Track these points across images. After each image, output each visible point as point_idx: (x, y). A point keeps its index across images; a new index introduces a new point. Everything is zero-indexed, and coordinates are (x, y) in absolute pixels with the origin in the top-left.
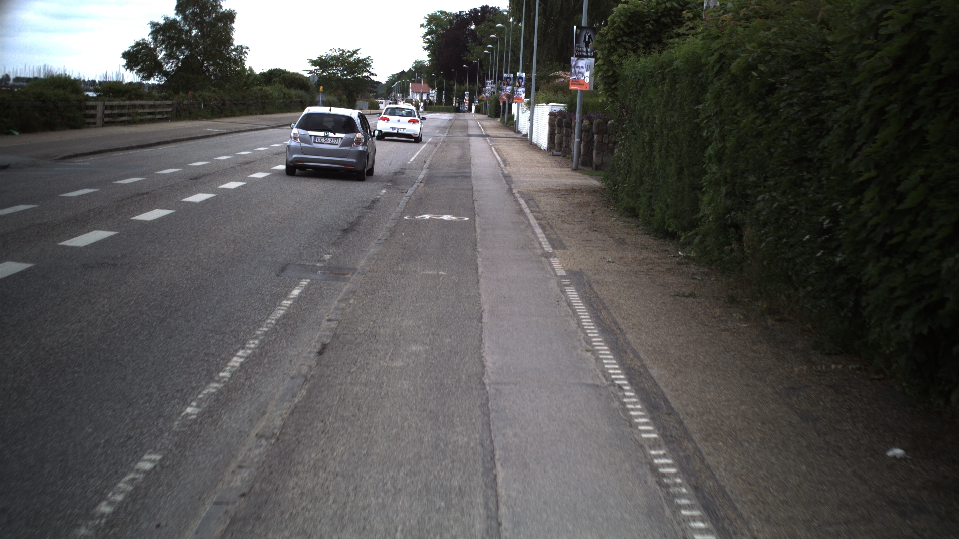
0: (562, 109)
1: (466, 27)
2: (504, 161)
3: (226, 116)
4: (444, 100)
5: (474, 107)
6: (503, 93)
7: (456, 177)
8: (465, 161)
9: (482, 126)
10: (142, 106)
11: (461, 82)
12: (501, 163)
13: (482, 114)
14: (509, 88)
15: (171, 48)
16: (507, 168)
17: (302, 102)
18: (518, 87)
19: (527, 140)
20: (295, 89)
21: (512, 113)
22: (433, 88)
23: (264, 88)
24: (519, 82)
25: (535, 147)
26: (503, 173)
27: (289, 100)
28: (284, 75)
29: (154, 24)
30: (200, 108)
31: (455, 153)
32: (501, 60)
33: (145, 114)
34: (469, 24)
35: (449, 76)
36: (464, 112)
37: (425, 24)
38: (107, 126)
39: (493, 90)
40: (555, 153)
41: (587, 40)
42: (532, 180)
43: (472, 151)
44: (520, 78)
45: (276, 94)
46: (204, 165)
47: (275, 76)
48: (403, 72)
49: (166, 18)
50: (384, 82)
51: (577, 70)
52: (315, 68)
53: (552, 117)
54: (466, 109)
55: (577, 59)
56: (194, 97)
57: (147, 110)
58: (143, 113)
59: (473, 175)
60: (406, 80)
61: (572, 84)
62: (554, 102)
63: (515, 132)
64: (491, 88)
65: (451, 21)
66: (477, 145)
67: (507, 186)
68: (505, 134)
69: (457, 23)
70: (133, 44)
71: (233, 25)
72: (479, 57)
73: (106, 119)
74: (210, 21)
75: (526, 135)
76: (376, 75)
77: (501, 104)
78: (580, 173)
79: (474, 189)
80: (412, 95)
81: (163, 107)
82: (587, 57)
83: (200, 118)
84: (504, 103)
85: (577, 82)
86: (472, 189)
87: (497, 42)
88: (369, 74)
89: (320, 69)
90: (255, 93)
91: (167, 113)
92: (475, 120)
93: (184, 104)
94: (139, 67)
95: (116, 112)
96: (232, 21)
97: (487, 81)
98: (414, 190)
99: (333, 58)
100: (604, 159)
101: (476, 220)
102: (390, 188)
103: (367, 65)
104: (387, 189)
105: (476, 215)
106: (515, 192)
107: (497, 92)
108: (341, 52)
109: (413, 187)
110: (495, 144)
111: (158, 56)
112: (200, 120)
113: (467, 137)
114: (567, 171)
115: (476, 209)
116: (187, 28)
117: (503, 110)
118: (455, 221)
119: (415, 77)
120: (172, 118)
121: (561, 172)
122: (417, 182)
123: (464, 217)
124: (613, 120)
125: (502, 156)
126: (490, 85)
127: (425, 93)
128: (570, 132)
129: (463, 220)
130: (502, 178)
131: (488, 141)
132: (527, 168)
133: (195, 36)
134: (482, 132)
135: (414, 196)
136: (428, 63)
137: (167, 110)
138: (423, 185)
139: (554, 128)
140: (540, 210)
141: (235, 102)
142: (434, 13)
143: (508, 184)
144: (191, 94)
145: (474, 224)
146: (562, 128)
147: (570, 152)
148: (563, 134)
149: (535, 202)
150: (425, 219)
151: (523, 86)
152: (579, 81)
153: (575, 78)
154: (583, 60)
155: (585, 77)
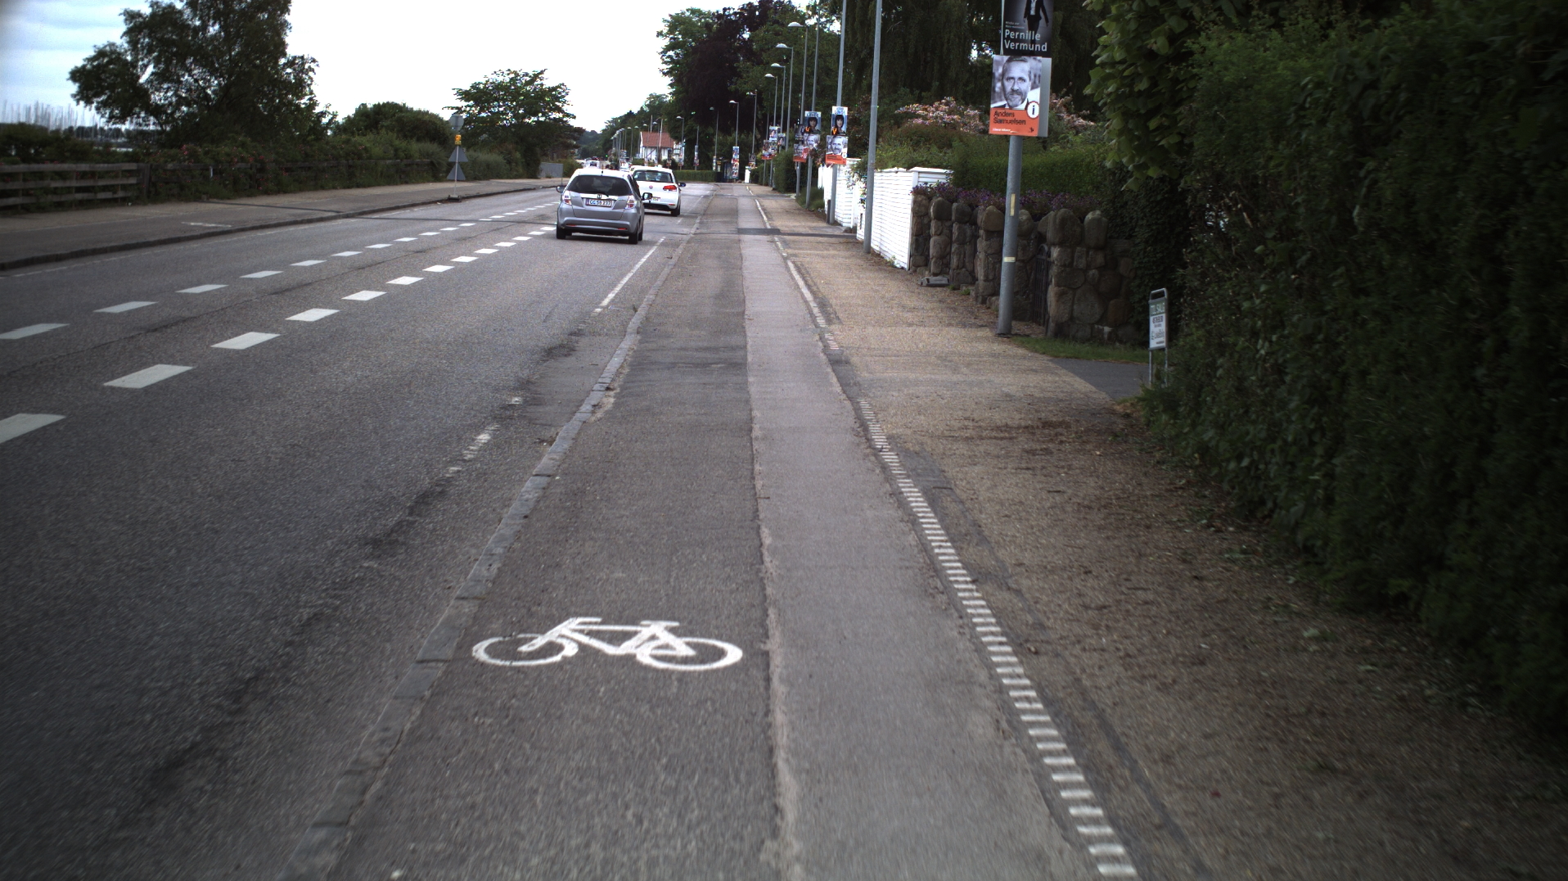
0: (943, 180)
1: (734, 37)
2: (823, 305)
3: (267, 193)
4: (696, 161)
5: (747, 174)
8: (731, 299)
9: (764, 210)
10: (62, 175)
11: (726, 130)
12: (816, 311)
13: (761, 185)
14: (813, 139)
15: (168, 63)
16: (836, 328)
17: (432, 163)
18: (835, 136)
19: (857, 243)
20: (419, 140)
21: (819, 186)
22: (678, 140)
23: (353, 139)
24: (836, 126)
25: (878, 261)
26: (826, 348)
27: (405, 162)
28: (400, 114)
29: (131, 16)
30: (206, 178)
31: (711, 279)
32: (796, 91)
33: (69, 190)
34: (740, 30)
35: (705, 119)
36: (731, 181)
37: (665, 31)
39: (781, 142)
40: (933, 280)
41: (1032, 13)
42: (912, 376)
43: (745, 272)
44: (840, 117)
45: (377, 151)
47: (386, 118)
48: (630, 113)
49: (155, 5)
50: (599, 131)
51: (1009, 86)
52: (467, 103)
53: (920, 199)
54: (735, 176)
55: (1009, 61)
56: (193, 155)
57: (74, 183)
58: (62, 188)
59: (750, 358)
60: (633, 127)
61: (997, 121)
62: (924, 166)
63: (828, 222)
64: (779, 138)
65: (708, 26)
66: (758, 254)
68: (810, 228)
69: (719, 30)
70: (92, 53)
72: (757, 87)
74: (242, 10)
75: (854, 231)
76: (574, 117)
77: (798, 168)
80: (643, 152)
81: (116, 177)
82: (1033, 54)
83: (204, 197)
84: (804, 166)
85: (1007, 116)
87: (787, 61)
88: (561, 115)
89: (477, 105)
90: (334, 147)
91: (124, 187)
92: (751, 197)
93: (165, 171)
94: (103, 98)
97: (771, 128)
98: (573, 434)
99: (499, 87)
100: (1075, 307)
101: (772, 667)
102: (511, 418)
103: (557, 99)
104: (496, 426)
105: (772, 612)
106: (880, 441)
107: (789, 146)
108: (513, 75)
109: (578, 415)
110: (795, 255)
111: (139, 77)
112: (203, 202)
113: (736, 237)
114: (987, 338)
115: (767, 558)
116: (198, 23)
117: (801, 179)
118: (684, 673)
119: (648, 123)
120: (138, 198)
121: (974, 344)
122: (597, 387)
123: (719, 638)
124: (1098, 212)
125: (815, 289)
126: (776, 135)
127: (665, 148)
128: (969, 233)
129: (717, 671)
130: (829, 370)
131: (779, 244)
132: (883, 331)
133: (214, 37)
134: (764, 223)
135: (565, 474)
136: (669, 98)
137: (125, 182)
138: (612, 400)
139: (926, 221)
140: (997, 560)
141: (289, 165)
142: (680, 12)
143: (850, 399)
144: (187, 149)
145: (766, 714)
146: (948, 224)
147: (970, 279)
148: (951, 237)
149: (962, 502)
150: (557, 658)
151: (845, 134)
152: (1013, 115)
153: (1004, 106)
154: (1024, 61)
155: (1028, 104)
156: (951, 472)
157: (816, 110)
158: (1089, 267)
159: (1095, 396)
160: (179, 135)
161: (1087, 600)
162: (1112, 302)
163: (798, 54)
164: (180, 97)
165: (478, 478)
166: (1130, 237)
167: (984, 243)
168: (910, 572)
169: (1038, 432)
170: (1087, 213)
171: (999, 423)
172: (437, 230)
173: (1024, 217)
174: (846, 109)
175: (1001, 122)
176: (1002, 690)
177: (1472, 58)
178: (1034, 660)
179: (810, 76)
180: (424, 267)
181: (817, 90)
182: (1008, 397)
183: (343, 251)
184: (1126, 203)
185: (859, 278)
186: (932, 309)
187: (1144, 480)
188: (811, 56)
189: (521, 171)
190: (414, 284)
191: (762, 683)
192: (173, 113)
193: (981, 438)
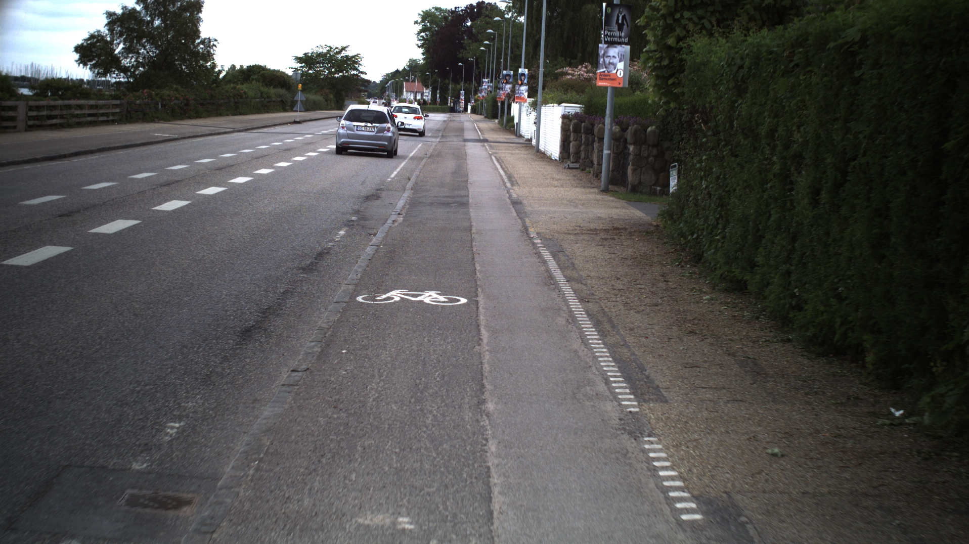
0: (578, 110)
1: (461, 25)
2: (510, 177)
3: (190, 118)
4: (438, 100)
5: (469, 108)
6: (501, 92)
7: (447, 204)
8: (460, 177)
9: (479, 129)
10: (80, 107)
11: (456, 81)
12: (506, 180)
13: (478, 114)
14: (508, 86)
15: (131, 42)
16: (516, 188)
17: (282, 101)
18: (520, 86)
19: (532, 147)
20: (274, 87)
21: (512, 114)
22: (427, 87)
23: (238, 87)
24: (521, 80)
25: (543, 156)
26: (510, 197)
27: (267, 100)
28: (263, 72)
29: (110, 15)
30: (157, 109)
31: (450, 165)
32: (499, 58)
33: (84, 115)
34: (465, 21)
35: (444, 75)
36: (459, 112)
37: (419, 21)
38: (31, 131)
39: (490, 89)
40: (571, 165)
41: (620, 22)
42: (553, 209)
44: (523, 75)
45: (251, 93)
46: (109, 187)
47: (255, 74)
48: (397, 71)
49: (124, 8)
50: (378, 82)
51: (607, 60)
52: (301, 65)
53: (565, 121)
54: (462, 109)
55: (608, 47)
56: (150, 96)
57: (87, 112)
58: (81, 114)
59: (470, 201)
60: (399, 79)
61: (601, 79)
62: (568, 103)
63: (516, 135)
64: (488, 86)
65: (445, 18)
66: (474, 151)
67: (519, 221)
68: (506, 139)
69: (452, 20)
70: (87, 36)
71: (200, 15)
72: (475, 55)
73: (31, 123)
74: (175, 11)
75: (530, 140)
76: (366, 74)
77: (499, 104)
78: (613, 196)
79: (474, 230)
80: (405, 95)
81: (109, 108)
82: (620, 43)
83: (156, 119)
84: (503, 103)
85: (607, 76)
86: (470, 229)
87: (494, 39)
88: (357, 73)
89: (307, 66)
90: (227, 91)
91: (113, 114)
92: (471, 121)
93: (135, 105)
94: (94, 62)
95: (44, 113)
96: (200, 11)
97: (484, 80)
98: (386, 231)
99: (320, 55)
100: (642, 177)
101: (479, 305)
102: (353, 225)
103: (356, 63)
104: (347, 228)
105: (479, 289)
106: (533, 234)
107: (495, 91)
108: (328, 48)
109: (386, 224)
110: (496, 153)
111: (115, 50)
112: (156, 123)
113: (463, 143)
114: (595, 193)
115: (478, 273)
116: (149, 19)
117: (501, 111)
118: (444, 306)
119: (409, 77)
120: (120, 120)
121: (588, 195)
122: (393, 213)
123: (459, 296)
124: (654, 127)
125: (506, 169)
126: (487, 84)
127: (419, 92)
128: (590, 139)
129: (457, 305)
130: (511, 207)
131: (487, 147)
132: (541, 189)
133: (158, 27)
134: (479, 136)
135: (384, 245)
136: (422, 61)
137: (113, 111)
138: (402, 219)
139: (569, 134)
140: (579, 275)
141: (202, 101)
142: (428, 9)
143: (520, 218)
144: (147, 92)
145: (477, 316)
146: (580, 135)
147: (591, 164)
148: (581, 142)
149: (568, 256)
150: (393, 301)
151: (526, 85)
152: (610, 76)
153: (604, 72)
154: (616, 47)
155: (617, 70)
156: (565, 245)
157: (510, 70)
158: (649, 156)
159: (645, 218)
160: (139, 84)
161: (615, 288)
162: (661, 174)
163: (500, 36)
164: (139, 62)
165: (343, 248)
166: (671, 140)
167: (597, 144)
168: (540, 278)
169: (611, 231)
170: (648, 128)
171: (592, 228)
172: (292, 139)
173: (617, 130)
174: (527, 70)
175: (603, 79)
176: (571, 312)
177: (770, 56)
178: (587, 304)
179: (506, 49)
180: (291, 158)
181: (511, 57)
182: (600, 218)
183: (244, 149)
184: (669, 122)
185: (531, 165)
186: (569, 180)
187: (656, 249)
188: (507, 37)
189: (333, 105)
190: (288, 166)
191: (475, 309)
192: (135, 71)
193: (582, 234)
